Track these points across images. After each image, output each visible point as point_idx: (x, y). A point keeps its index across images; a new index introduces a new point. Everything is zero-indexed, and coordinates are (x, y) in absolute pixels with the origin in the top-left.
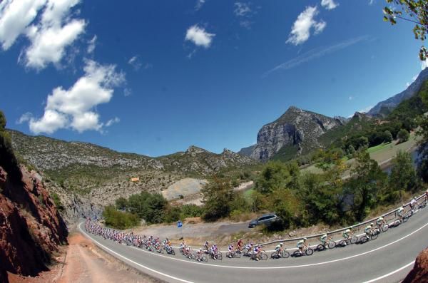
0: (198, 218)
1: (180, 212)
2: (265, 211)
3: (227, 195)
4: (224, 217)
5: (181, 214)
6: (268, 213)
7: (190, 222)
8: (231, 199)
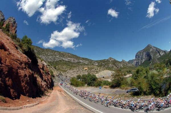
0: (108, 86)
1: (102, 83)
2: (134, 87)
3: (121, 78)
4: (118, 87)
5: (102, 84)
6: (135, 88)
7: (105, 87)
8: (122, 80)
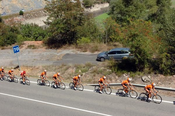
0: (40, 42)
1: (18, 33)
2: (117, 43)
3: (75, 18)
4: (70, 43)
5: (19, 36)
7: (30, 47)
8: (80, 24)
